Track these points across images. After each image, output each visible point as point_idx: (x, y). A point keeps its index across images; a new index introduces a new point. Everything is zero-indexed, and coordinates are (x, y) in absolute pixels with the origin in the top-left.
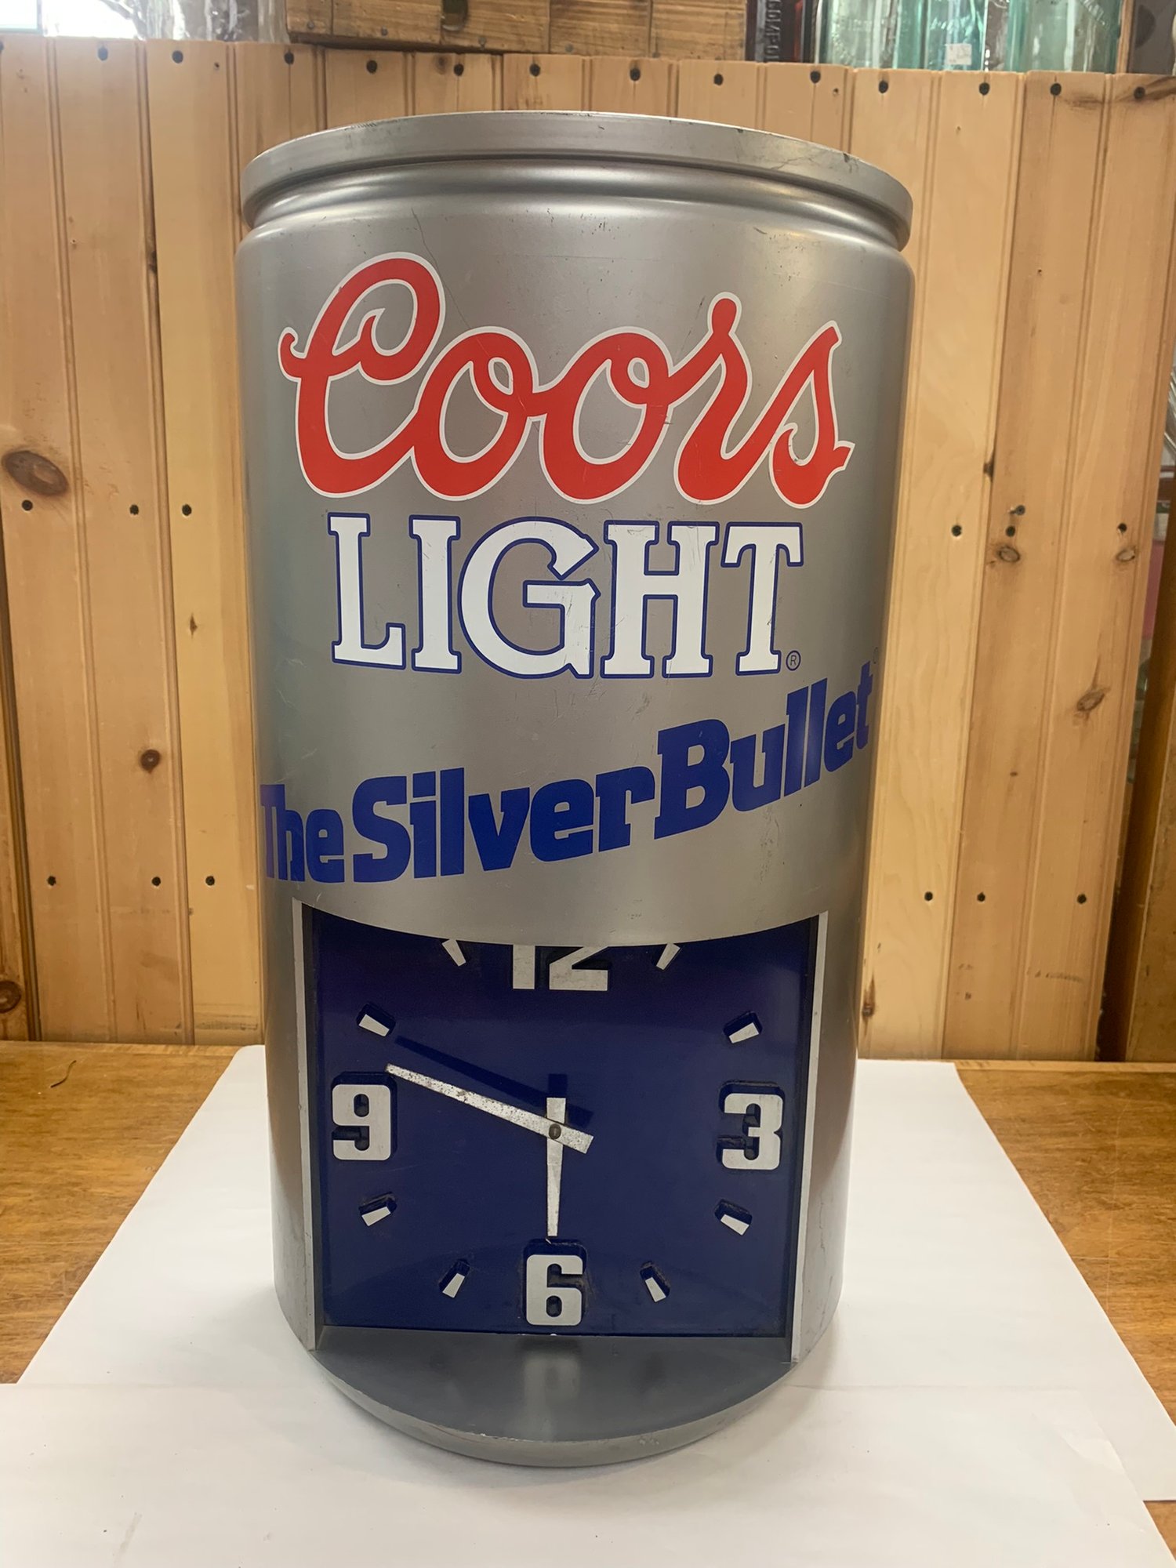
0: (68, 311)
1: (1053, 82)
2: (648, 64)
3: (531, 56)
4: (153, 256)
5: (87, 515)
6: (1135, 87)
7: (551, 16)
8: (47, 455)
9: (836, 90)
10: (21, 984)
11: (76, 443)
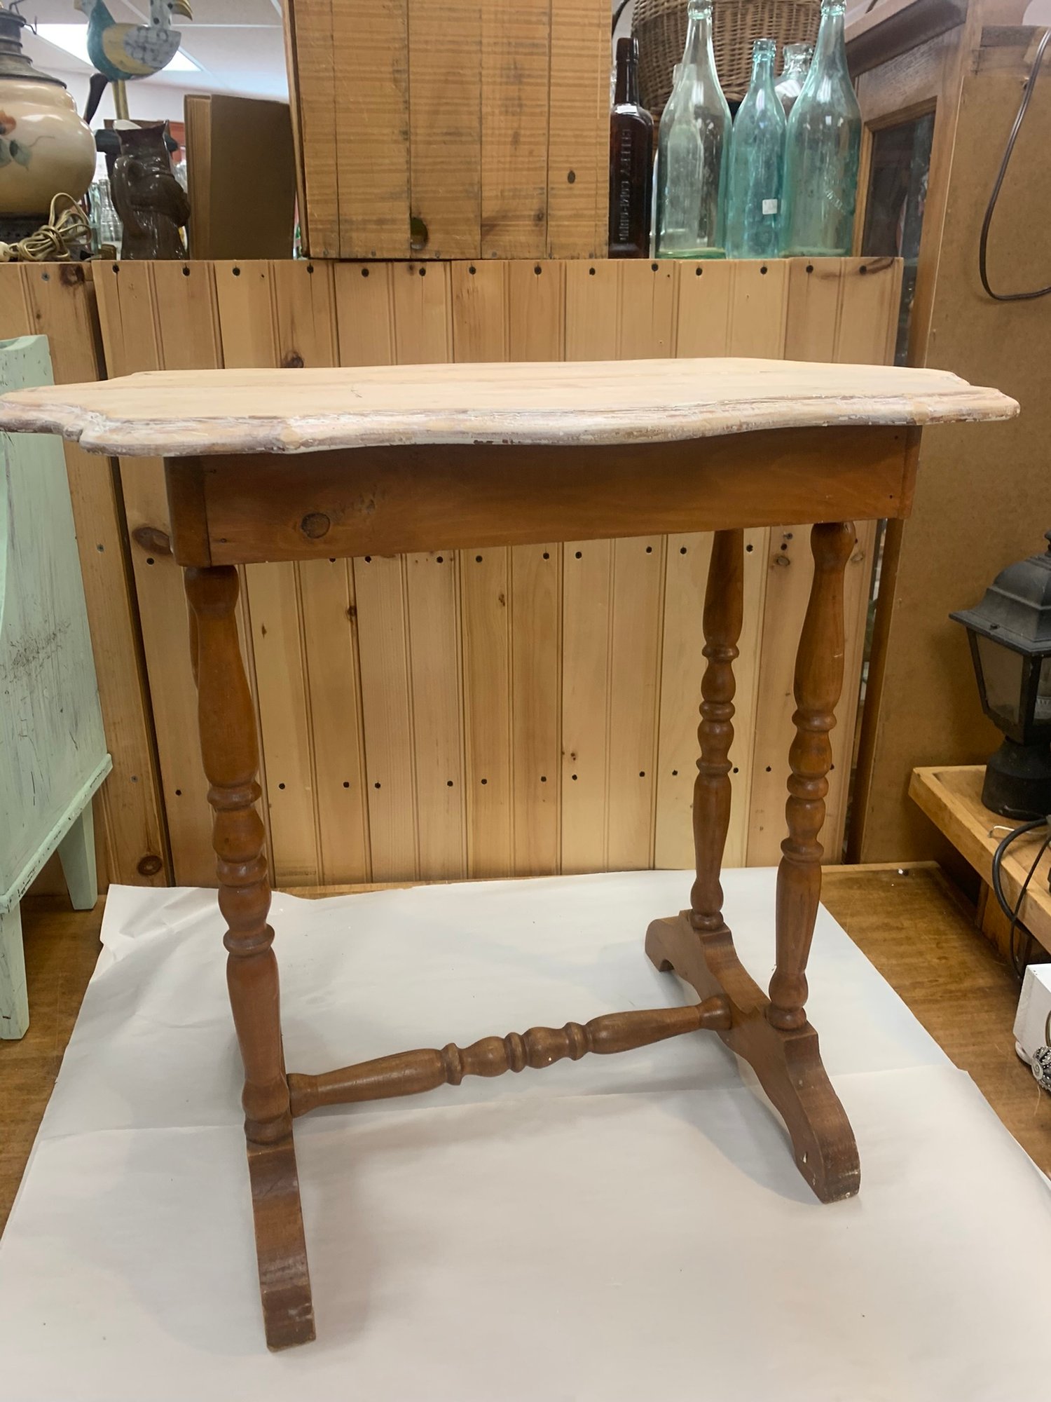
1: (807, 265)
2: (544, 265)
3: (469, 261)
7: (481, 235)
8: (162, 529)
9: (669, 276)
10: (162, 857)
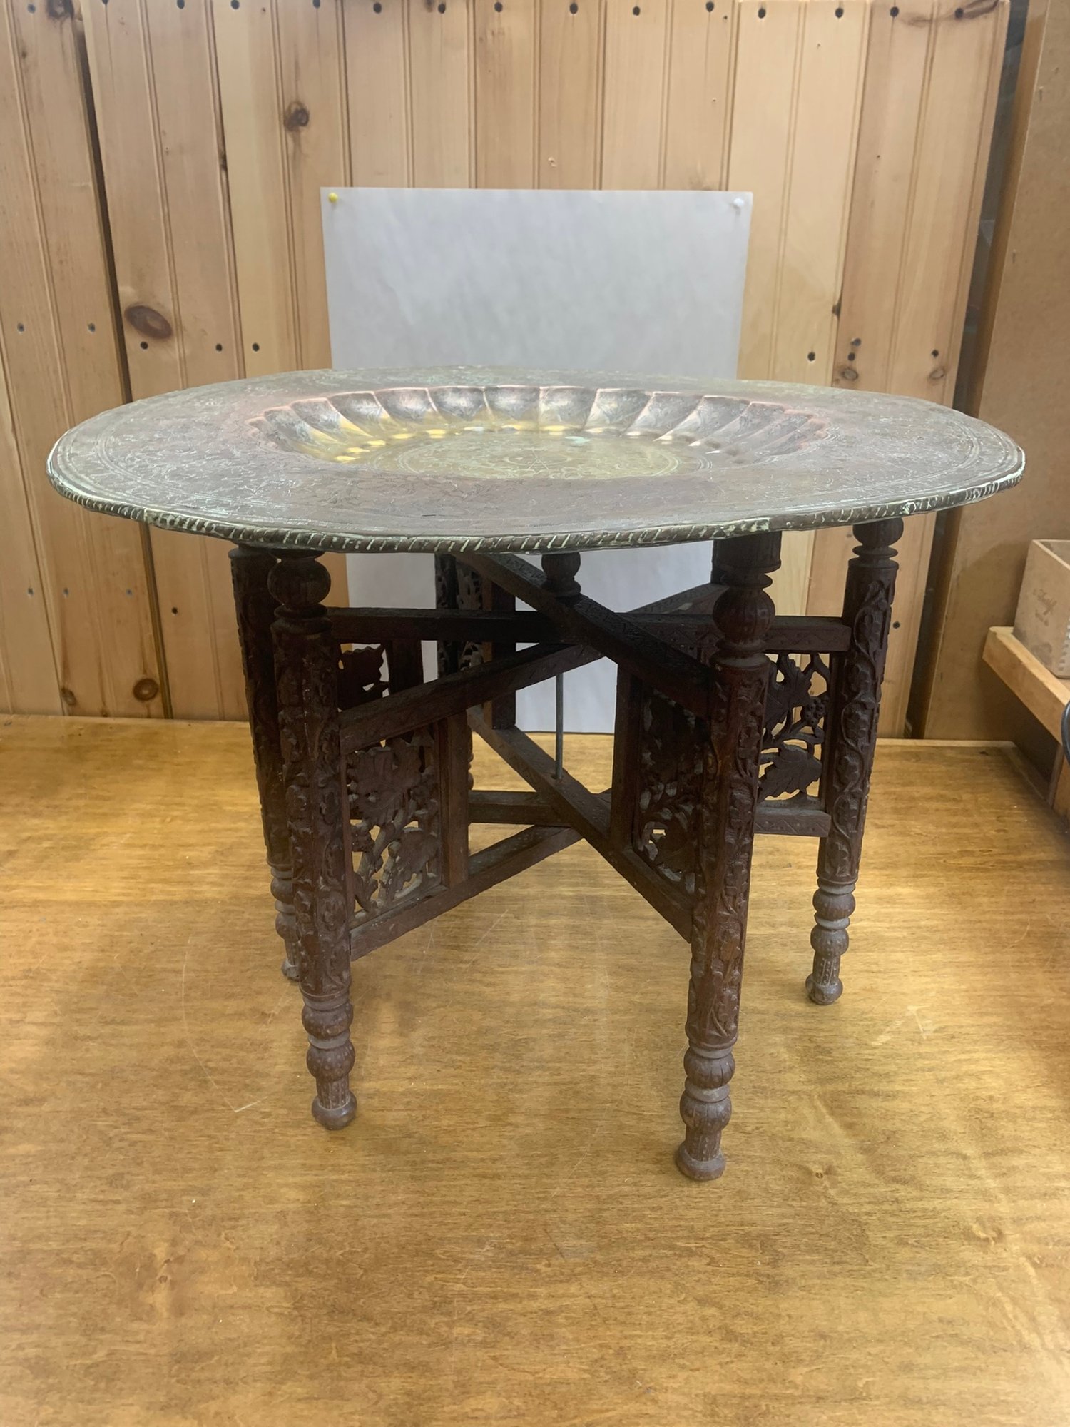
0: (166, 202)
1: (892, 6)
4: (223, 158)
5: (186, 351)
6: (955, 9)
8: (156, 308)
9: (726, 18)
10: (158, 681)
11: (176, 298)
